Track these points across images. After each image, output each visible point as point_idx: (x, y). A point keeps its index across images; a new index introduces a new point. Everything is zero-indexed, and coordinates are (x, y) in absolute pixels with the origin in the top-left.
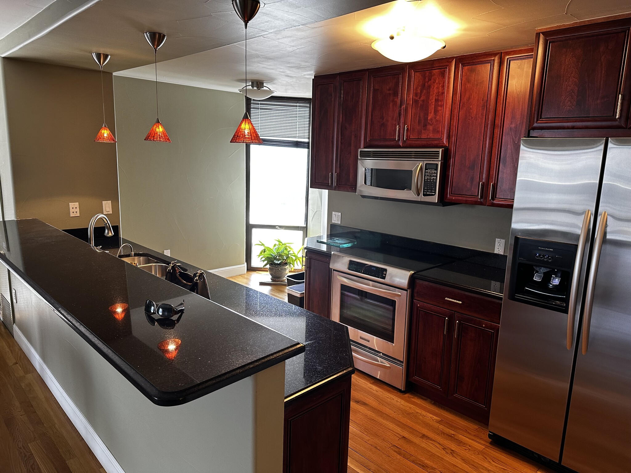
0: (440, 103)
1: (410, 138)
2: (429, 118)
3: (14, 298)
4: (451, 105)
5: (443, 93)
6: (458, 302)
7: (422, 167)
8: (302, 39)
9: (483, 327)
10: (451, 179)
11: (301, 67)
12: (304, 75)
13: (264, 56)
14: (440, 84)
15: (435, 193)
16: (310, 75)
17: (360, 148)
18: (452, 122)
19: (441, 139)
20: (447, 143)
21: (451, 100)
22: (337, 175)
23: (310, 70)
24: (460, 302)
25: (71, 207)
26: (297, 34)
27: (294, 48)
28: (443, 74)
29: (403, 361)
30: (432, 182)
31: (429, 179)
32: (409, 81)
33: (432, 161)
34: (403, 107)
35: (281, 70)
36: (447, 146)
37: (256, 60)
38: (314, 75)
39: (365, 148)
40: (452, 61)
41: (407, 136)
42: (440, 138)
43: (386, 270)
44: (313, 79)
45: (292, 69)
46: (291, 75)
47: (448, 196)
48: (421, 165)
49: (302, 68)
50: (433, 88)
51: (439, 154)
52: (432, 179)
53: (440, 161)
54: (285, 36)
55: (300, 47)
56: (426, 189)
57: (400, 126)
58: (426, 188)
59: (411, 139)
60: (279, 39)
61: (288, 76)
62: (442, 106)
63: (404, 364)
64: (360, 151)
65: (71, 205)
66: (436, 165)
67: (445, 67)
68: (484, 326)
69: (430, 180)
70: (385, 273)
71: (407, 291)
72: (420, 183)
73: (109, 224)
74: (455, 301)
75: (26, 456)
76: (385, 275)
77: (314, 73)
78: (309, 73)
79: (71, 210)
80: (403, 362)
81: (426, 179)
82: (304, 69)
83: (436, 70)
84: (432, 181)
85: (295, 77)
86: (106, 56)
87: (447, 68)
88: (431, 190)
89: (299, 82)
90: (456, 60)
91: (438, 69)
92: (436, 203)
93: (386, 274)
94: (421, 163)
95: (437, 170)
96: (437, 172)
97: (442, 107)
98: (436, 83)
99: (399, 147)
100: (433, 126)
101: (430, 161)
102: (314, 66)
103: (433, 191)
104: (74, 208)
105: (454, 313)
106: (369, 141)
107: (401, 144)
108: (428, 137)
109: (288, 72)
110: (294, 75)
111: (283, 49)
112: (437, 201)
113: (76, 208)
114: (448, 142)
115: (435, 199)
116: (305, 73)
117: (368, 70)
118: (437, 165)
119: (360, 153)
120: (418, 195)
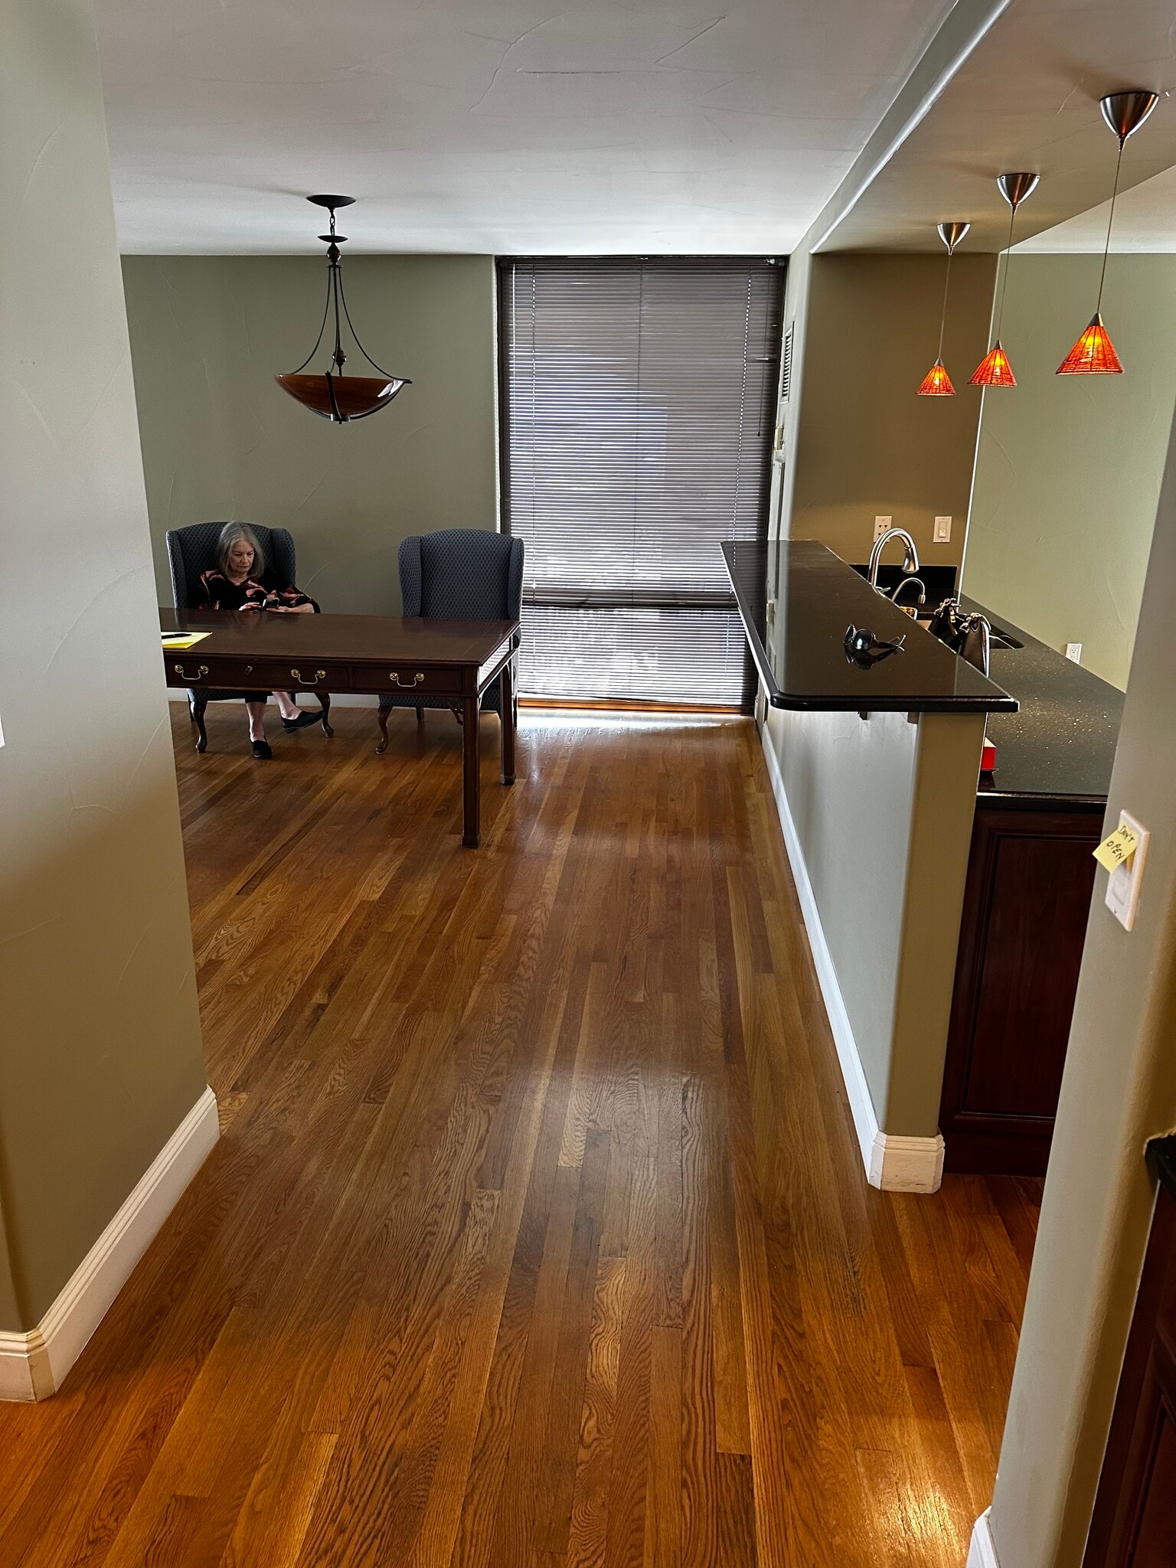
25: (877, 524)
65: (879, 520)
73: (912, 549)
79: (877, 530)
86: (962, 226)
104: (883, 526)
113: (886, 526)
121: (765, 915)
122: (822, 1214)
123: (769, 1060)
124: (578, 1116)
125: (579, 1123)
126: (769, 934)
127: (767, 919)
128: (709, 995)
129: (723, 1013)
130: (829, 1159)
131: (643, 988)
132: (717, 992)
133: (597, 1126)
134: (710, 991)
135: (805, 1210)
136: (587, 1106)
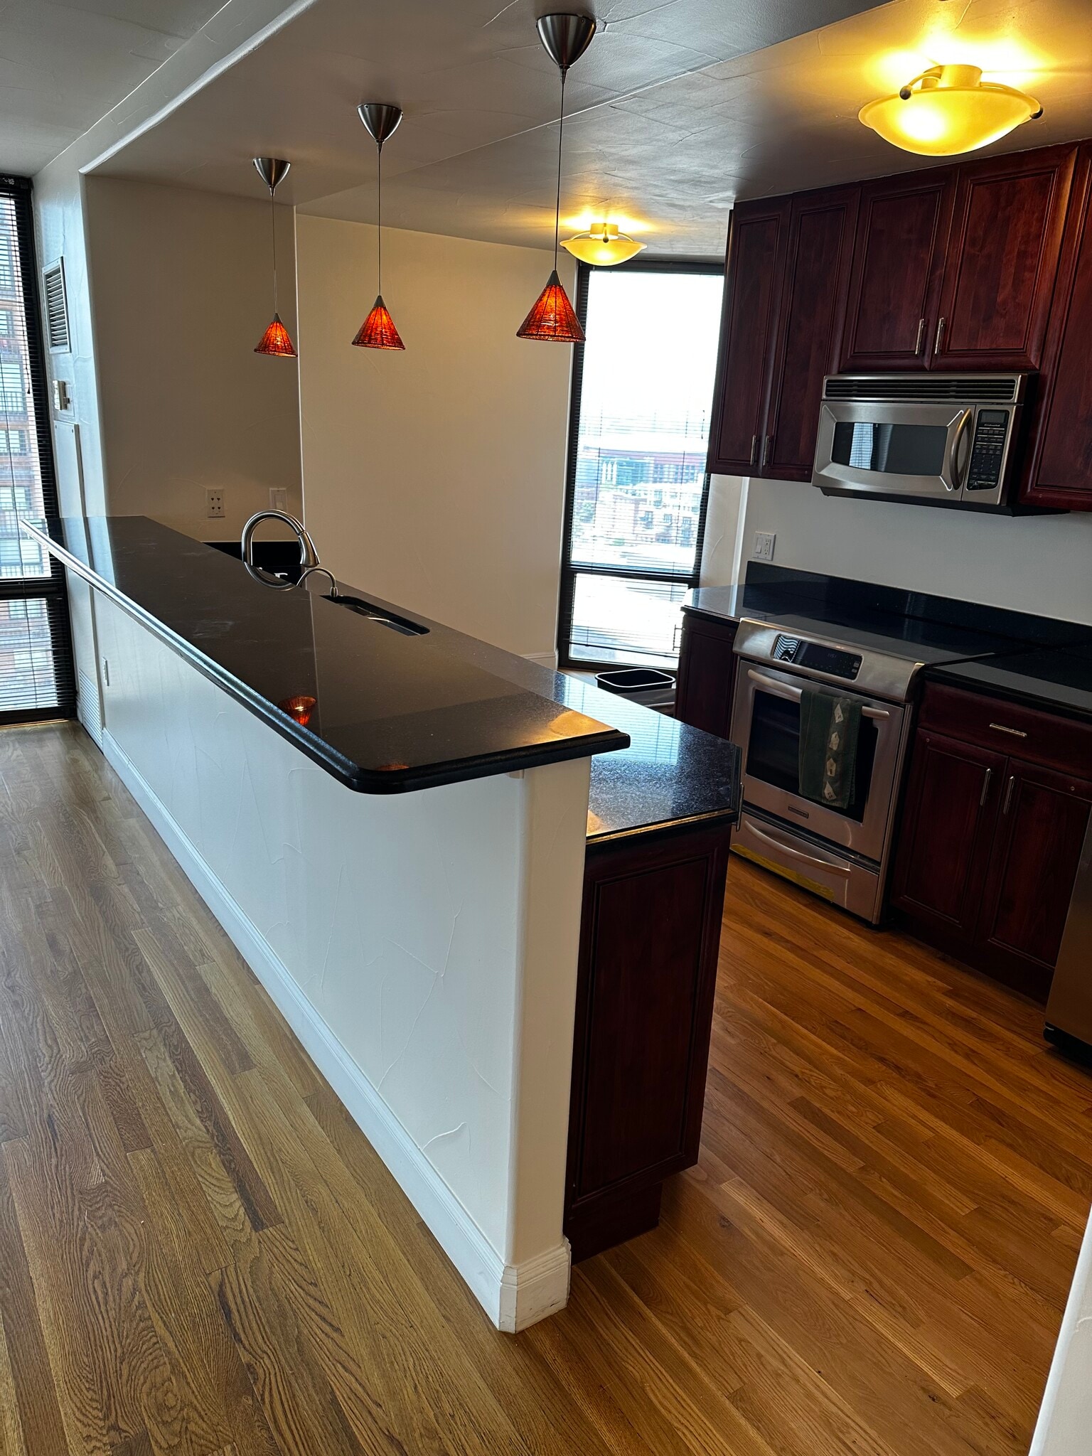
0: (1029, 262)
1: (949, 350)
2: (999, 300)
3: (103, 675)
4: (1056, 265)
5: (1039, 236)
6: (1017, 733)
7: (971, 418)
8: (699, 108)
9: (1071, 792)
10: (1038, 449)
11: (703, 180)
12: (711, 202)
13: (616, 157)
14: (1033, 213)
15: (996, 481)
16: (725, 201)
17: (828, 373)
18: (1054, 309)
19: (1023, 353)
20: (1037, 360)
21: (1058, 254)
22: (771, 440)
23: (724, 189)
24: (1024, 735)
25: (209, 497)
26: (687, 96)
27: (683, 131)
28: (1043, 188)
29: (879, 860)
30: (992, 455)
31: (985, 449)
32: (959, 209)
33: (998, 404)
34: (939, 272)
35: (657, 191)
36: (1037, 367)
37: (597, 166)
38: (733, 201)
39: (840, 372)
40: (1069, 153)
41: (943, 343)
42: (1021, 349)
43: (859, 659)
44: (731, 211)
45: (681, 187)
46: (681, 203)
47: (1029, 490)
48: (970, 414)
49: (705, 182)
50: (1016, 225)
51: (1013, 387)
52: (992, 449)
53: (1014, 404)
54: (660, 103)
55: (697, 128)
56: (975, 473)
57: (929, 320)
58: (976, 470)
59: (952, 351)
60: (647, 111)
61: (673, 205)
62: (1033, 269)
63: (882, 868)
64: (828, 381)
66: (1004, 414)
67: (1050, 170)
68: (1073, 789)
69: (988, 449)
70: (856, 665)
71: (905, 708)
72: (963, 459)
74: (1012, 731)
75: (127, 949)
76: (856, 671)
77: (734, 196)
78: (721, 195)
80: (879, 864)
81: (978, 448)
82: (709, 186)
83: (1027, 179)
84: (991, 452)
85: (689, 206)
86: (281, 165)
87: (1054, 172)
88: (989, 474)
89: (700, 220)
90: (1078, 151)
91: (1032, 175)
92: (995, 505)
93: (858, 669)
94: (969, 410)
95: (1005, 425)
96: (1006, 430)
97: (1032, 271)
98: (1026, 212)
99: (921, 369)
100: (1007, 317)
101: (993, 403)
102: (732, 178)
103: (993, 478)
104: (215, 500)
105: (1007, 760)
106: (851, 356)
107: (926, 365)
108: (994, 346)
109: (673, 195)
110: (688, 203)
111: (658, 138)
112: (998, 502)
114: (1039, 360)
115: (995, 495)
116: (714, 197)
117: (861, 183)
118: (1007, 413)
119: (827, 386)
120: (956, 487)
121: (209, 986)
122: (474, 1411)
123: (307, 1202)
124: (85, 1431)
125: (94, 1443)
126: (225, 1012)
127: (214, 990)
128: (190, 1133)
129: (220, 1153)
130: (442, 1319)
131: (96, 1159)
132: (198, 1122)
133: (123, 1435)
134: (189, 1126)
135: (453, 1416)
136: (95, 1405)
